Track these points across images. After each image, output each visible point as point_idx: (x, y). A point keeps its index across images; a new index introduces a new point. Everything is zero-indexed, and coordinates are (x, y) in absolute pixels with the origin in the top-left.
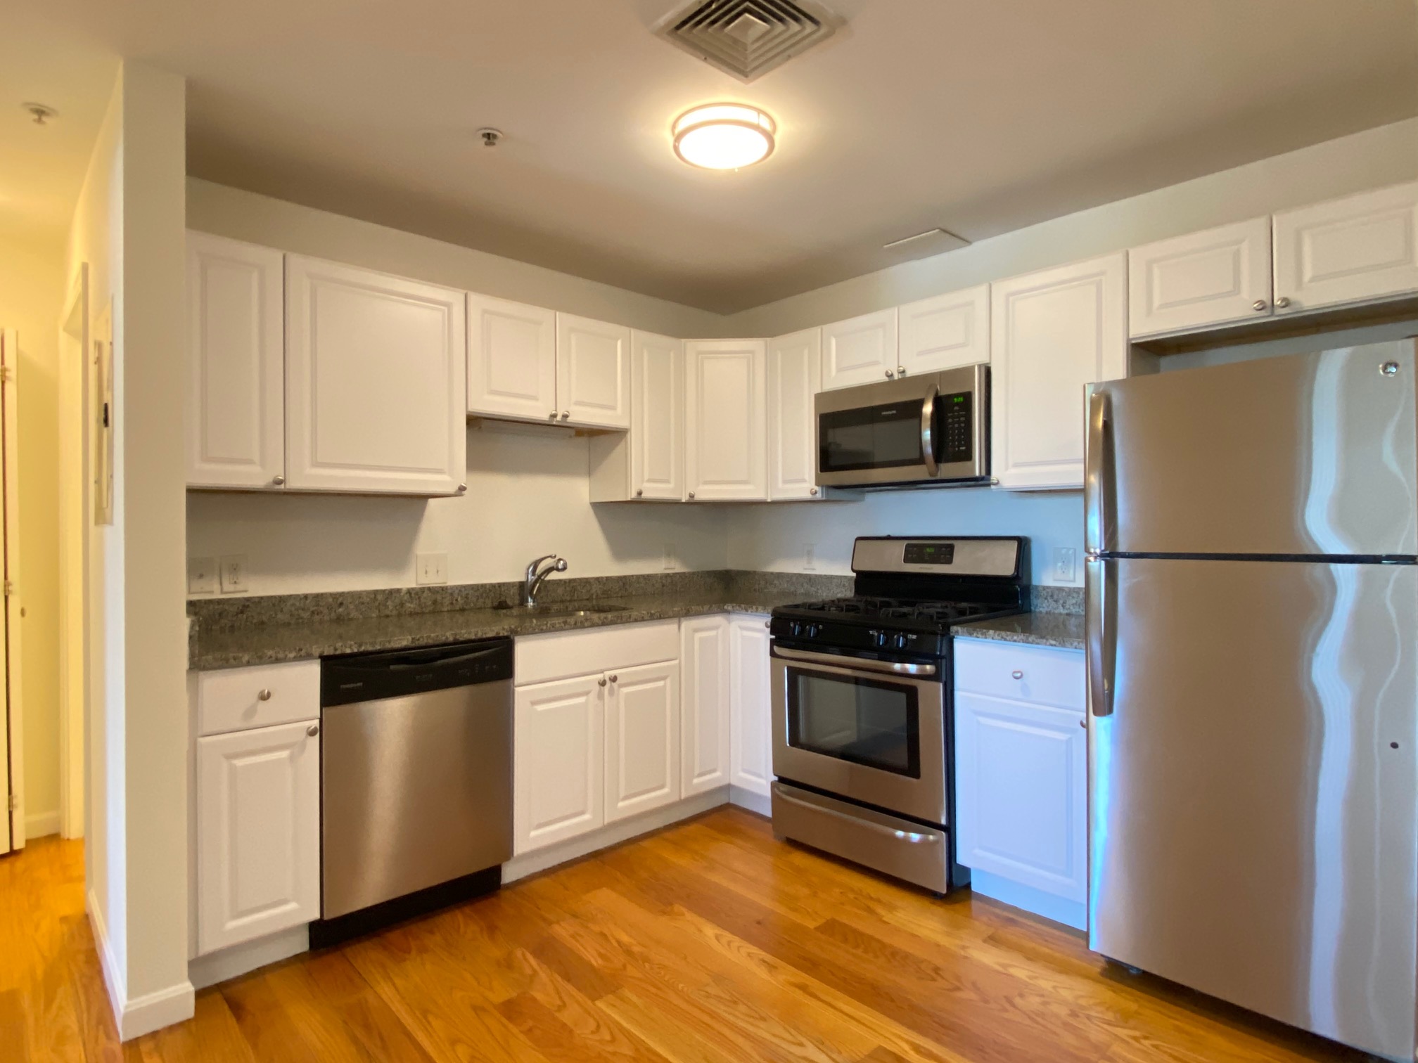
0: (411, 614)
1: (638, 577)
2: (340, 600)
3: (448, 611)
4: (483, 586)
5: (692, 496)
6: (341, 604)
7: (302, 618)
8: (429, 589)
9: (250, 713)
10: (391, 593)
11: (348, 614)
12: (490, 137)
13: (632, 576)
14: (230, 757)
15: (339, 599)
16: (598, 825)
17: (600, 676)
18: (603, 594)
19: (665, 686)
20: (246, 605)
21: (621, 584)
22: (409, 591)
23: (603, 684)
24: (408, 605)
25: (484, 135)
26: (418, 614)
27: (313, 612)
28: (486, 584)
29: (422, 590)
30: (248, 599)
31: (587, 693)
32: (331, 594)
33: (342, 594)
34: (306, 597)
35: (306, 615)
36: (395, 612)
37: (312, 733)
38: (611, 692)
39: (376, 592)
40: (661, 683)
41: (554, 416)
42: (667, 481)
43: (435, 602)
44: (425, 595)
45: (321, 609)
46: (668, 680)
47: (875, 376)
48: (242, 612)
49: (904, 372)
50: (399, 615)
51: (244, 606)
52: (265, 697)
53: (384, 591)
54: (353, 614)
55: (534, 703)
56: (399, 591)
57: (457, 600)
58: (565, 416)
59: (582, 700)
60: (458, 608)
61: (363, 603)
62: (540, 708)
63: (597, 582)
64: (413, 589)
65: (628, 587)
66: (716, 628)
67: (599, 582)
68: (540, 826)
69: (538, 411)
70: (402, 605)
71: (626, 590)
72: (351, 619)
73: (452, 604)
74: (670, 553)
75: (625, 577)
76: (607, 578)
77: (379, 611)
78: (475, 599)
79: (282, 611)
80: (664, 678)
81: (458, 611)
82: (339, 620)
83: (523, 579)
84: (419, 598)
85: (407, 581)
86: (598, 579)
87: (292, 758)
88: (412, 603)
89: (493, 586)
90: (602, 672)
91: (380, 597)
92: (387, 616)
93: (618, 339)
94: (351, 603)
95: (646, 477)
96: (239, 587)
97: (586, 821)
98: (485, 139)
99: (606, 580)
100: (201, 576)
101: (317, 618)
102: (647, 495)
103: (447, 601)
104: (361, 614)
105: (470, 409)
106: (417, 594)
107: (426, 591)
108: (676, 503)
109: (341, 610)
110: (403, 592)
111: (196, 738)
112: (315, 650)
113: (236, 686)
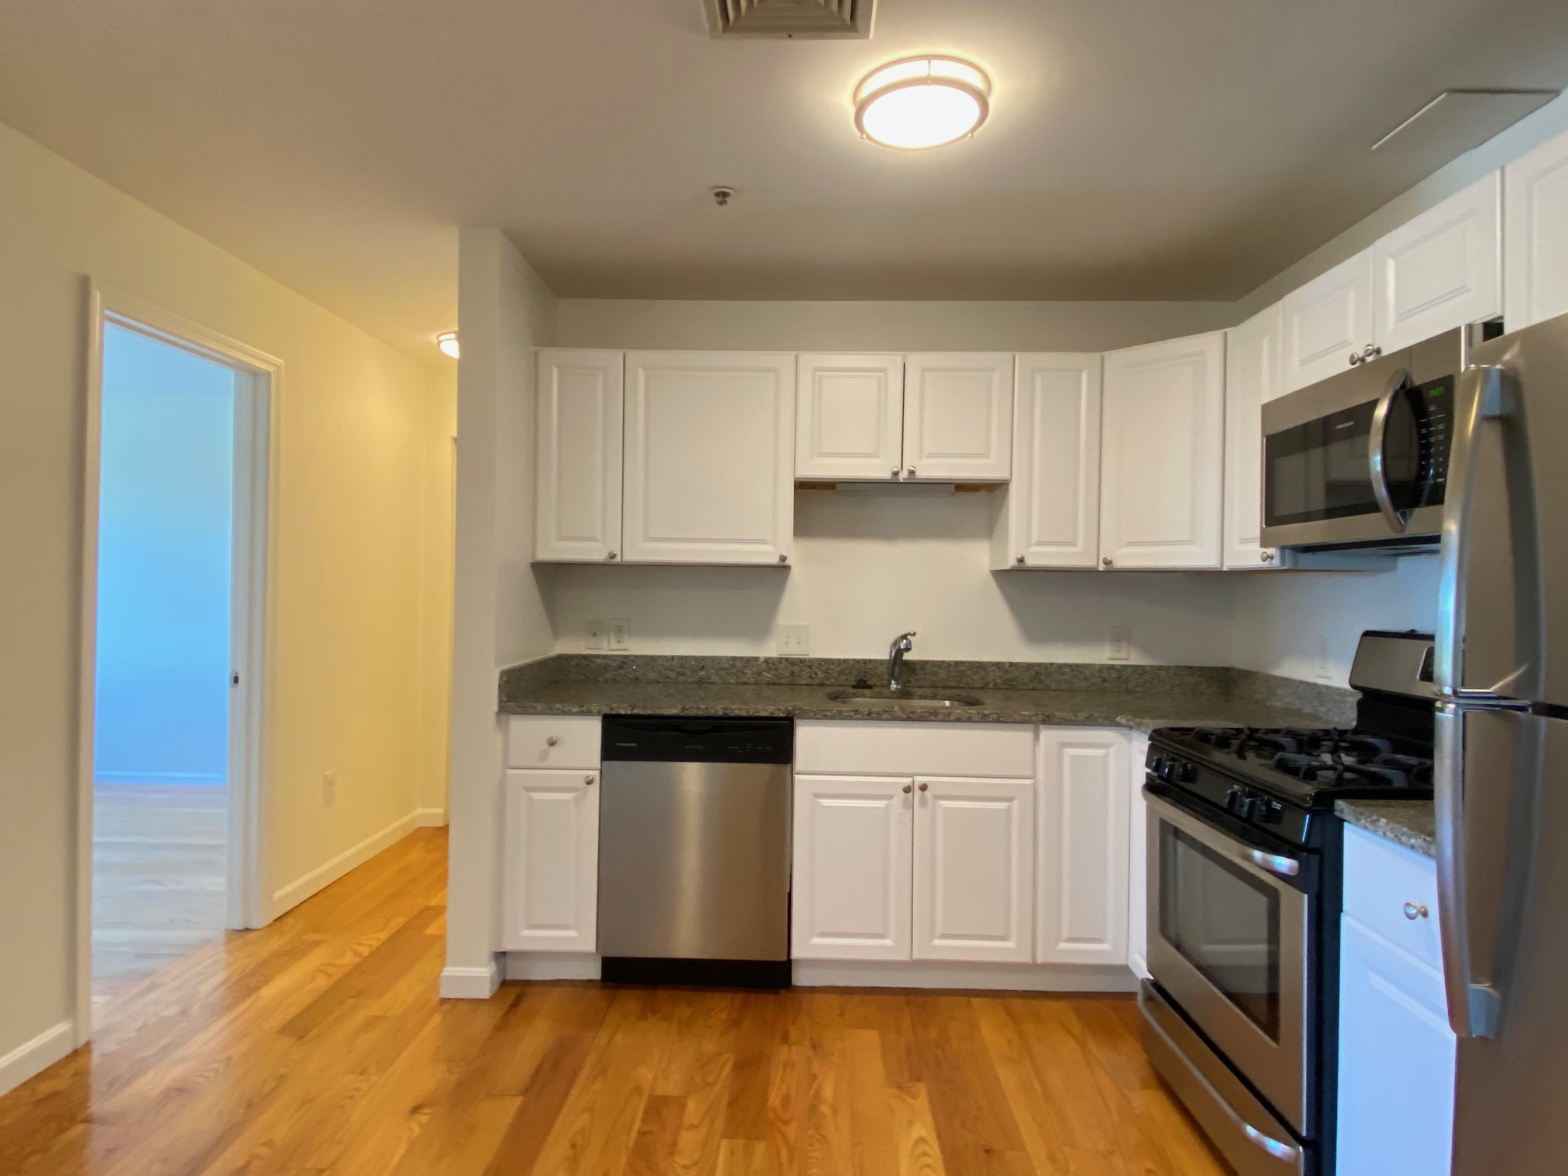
0: (768, 684)
1: (1060, 666)
2: (701, 665)
3: (806, 685)
4: (846, 661)
5: (1107, 563)
6: (703, 667)
7: (669, 678)
8: (787, 659)
9: (543, 756)
10: (749, 661)
11: (710, 678)
12: (722, 196)
13: (1052, 664)
14: (528, 789)
15: (702, 662)
16: (904, 957)
17: (907, 781)
18: (1003, 684)
19: (1008, 810)
20: (625, 661)
21: (1033, 673)
22: (767, 661)
23: (907, 790)
24: (765, 674)
25: (717, 194)
26: (775, 684)
27: (678, 673)
28: (849, 660)
29: (780, 660)
30: (626, 657)
31: (889, 797)
32: (695, 658)
33: (704, 658)
34: (673, 658)
35: (673, 675)
36: (752, 680)
37: (593, 782)
38: (923, 803)
39: (734, 658)
40: (1002, 805)
41: (896, 474)
42: (1072, 544)
43: (793, 674)
44: (782, 666)
45: (686, 671)
46: (1015, 803)
47: (1340, 364)
48: (621, 667)
49: (1378, 351)
50: (756, 683)
51: (622, 662)
52: (552, 743)
53: (742, 658)
54: (714, 678)
55: (818, 796)
56: (756, 659)
57: (816, 674)
58: (912, 473)
59: (881, 804)
60: (816, 682)
61: (722, 669)
62: (825, 802)
63: (995, 668)
64: (770, 658)
65: (1043, 677)
66: (1106, 746)
67: (998, 668)
68: (823, 935)
69: (877, 469)
70: (760, 674)
71: (1041, 682)
72: (712, 683)
73: (810, 677)
74: (1119, 637)
75: (1040, 665)
76: (1011, 664)
77: (737, 677)
78: (836, 675)
79: (652, 670)
80: (1010, 800)
81: (816, 685)
82: (701, 682)
83: (886, 657)
84: (776, 668)
85: (770, 650)
86: (998, 665)
87: (577, 802)
88: (768, 673)
89: (857, 661)
90: (912, 775)
91: (738, 664)
92: (745, 683)
93: (993, 370)
94: (711, 667)
95: (1035, 538)
96: (624, 645)
97: (885, 947)
98: (717, 199)
99: (1010, 666)
100: (595, 634)
101: (682, 679)
102: (1030, 562)
103: (806, 674)
104: (721, 679)
105: (796, 476)
106: (773, 664)
107: (784, 662)
108: (1089, 573)
109: (702, 673)
110: (762, 660)
111: (507, 765)
112: (595, 708)
113: (533, 729)
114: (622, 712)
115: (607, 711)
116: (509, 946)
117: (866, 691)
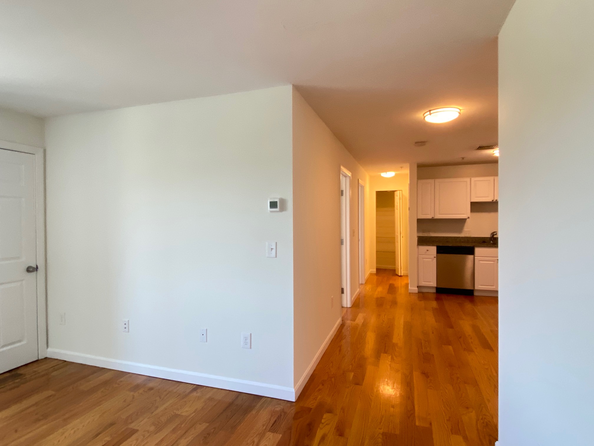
3: (471, 242)
7: (440, 241)
8: (466, 237)
9: (426, 252)
10: (458, 237)
14: (423, 259)
15: (447, 238)
22: (462, 237)
24: (462, 239)
26: (463, 242)
28: (481, 237)
30: (431, 236)
31: (494, 261)
34: (441, 237)
37: (435, 257)
39: (454, 237)
41: (493, 200)
43: (468, 240)
50: (460, 242)
52: (427, 250)
54: (450, 241)
55: (479, 261)
56: (460, 237)
57: (473, 240)
58: (496, 200)
59: (492, 262)
60: (473, 242)
61: (452, 239)
62: (481, 262)
68: (481, 285)
69: (488, 200)
70: (460, 240)
73: (471, 240)
77: (455, 240)
78: (477, 240)
83: (490, 236)
85: (462, 235)
87: (432, 261)
91: (456, 238)
92: (457, 242)
96: (430, 234)
97: (494, 288)
100: (424, 232)
101: (443, 241)
104: (452, 241)
105: (471, 201)
106: (464, 238)
111: (418, 255)
112: (435, 244)
113: (424, 248)
114: (441, 245)
115: (437, 245)
116: (420, 285)
117: (485, 243)
